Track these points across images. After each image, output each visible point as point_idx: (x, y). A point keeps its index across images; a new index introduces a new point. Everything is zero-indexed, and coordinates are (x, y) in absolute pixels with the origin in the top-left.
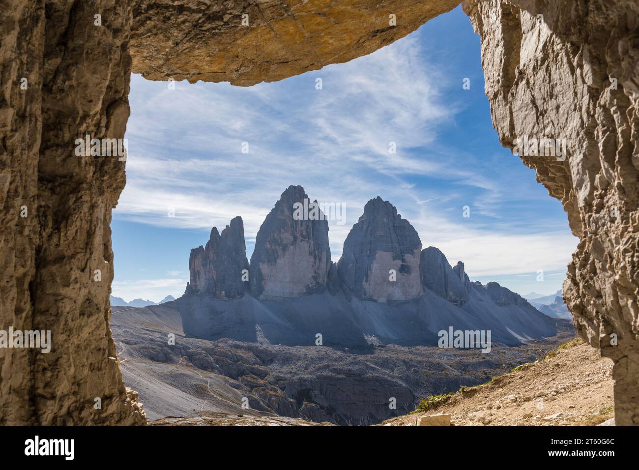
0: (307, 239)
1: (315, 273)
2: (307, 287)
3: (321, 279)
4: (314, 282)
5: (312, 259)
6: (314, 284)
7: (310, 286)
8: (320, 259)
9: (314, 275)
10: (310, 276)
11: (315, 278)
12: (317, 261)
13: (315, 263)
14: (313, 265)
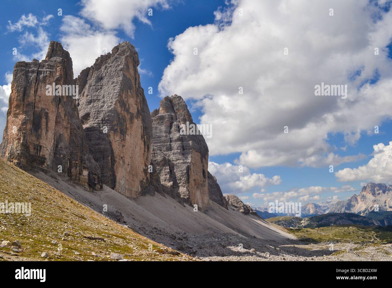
0: (141, 117)
1: (145, 165)
4: (145, 178)
7: (143, 183)
8: (148, 148)
9: (144, 168)
11: (145, 172)
12: (146, 150)
14: (143, 154)
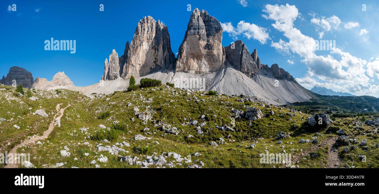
1: (155, 59)
2: (151, 69)
3: (158, 62)
4: (155, 65)
5: (154, 51)
6: (154, 66)
7: (153, 67)
8: (158, 50)
9: (155, 60)
10: (153, 62)
11: (155, 62)
12: (156, 52)
13: (155, 53)
14: (154, 55)
